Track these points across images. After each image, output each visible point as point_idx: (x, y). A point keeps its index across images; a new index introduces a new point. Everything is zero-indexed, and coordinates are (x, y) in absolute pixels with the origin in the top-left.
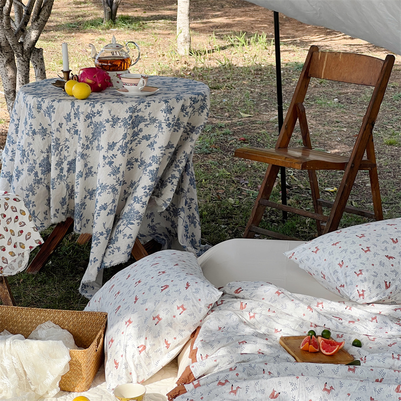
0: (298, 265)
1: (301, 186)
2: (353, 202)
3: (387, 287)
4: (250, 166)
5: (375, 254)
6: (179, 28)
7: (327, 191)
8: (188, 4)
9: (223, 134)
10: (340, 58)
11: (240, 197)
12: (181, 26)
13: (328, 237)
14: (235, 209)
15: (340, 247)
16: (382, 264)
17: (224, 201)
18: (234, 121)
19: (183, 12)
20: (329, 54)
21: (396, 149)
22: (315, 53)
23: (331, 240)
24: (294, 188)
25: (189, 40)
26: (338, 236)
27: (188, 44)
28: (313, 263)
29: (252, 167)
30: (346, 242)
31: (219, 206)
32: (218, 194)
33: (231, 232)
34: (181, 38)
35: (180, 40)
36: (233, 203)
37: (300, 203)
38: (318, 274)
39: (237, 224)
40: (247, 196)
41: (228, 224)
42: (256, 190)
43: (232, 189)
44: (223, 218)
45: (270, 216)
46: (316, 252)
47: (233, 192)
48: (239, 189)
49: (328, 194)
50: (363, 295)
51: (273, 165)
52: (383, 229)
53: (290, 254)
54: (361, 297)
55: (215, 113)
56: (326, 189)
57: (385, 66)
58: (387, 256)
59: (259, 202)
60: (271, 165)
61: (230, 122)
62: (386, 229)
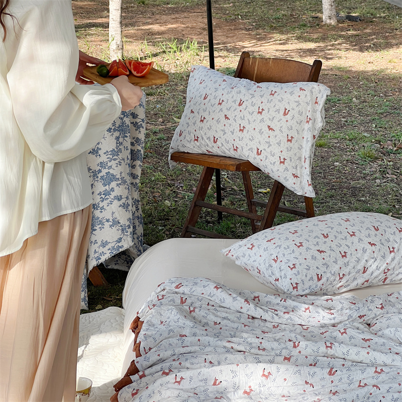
0: (235, 262)
1: (235, 187)
2: (286, 202)
3: (319, 279)
4: (185, 170)
5: (308, 249)
6: (112, 36)
7: (260, 193)
8: (120, 11)
9: (158, 139)
10: (271, 63)
11: (176, 199)
12: (114, 33)
13: (263, 234)
14: (171, 211)
15: (274, 244)
16: (314, 258)
17: (160, 203)
18: (167, 126)
19: (115, 19)
20: (260, 59)
21: (326, 151)
22: (246, 59)
23: (266, 237)
24: (228, 190)
25: (121, 47)
26: (272, 233)
27: (120, 51)
28: (249, 260)
29: (186, 170)
30: (280, 239)
31: (156, 209)
32: (154, 197)
33: (168, 233)
34: (113, 45)
35: (112, 47)
36: (169, 205)
37: (234, 204)
38: (254, 270)
39: (173, 225)
40: (182, 198)
41: (165, 226)
42: (191, 193)
43: (167, 192)
44: (160, 220)
45: (205, 217)
46: (251, 249)
47: (169, 195)
48: (174, 192)
49: (262, 195)
50: (296, 287)
51: (208, 167)
52: (314, 225)
53: (226, 252)
54: (295, 290)
55: (149, 119)
56: (260, 190)
57: (313, 71)
58: (318, 251)
59: (195, 203)
60: (206, 168)
61: (164, 127)
62: (317, 225)
